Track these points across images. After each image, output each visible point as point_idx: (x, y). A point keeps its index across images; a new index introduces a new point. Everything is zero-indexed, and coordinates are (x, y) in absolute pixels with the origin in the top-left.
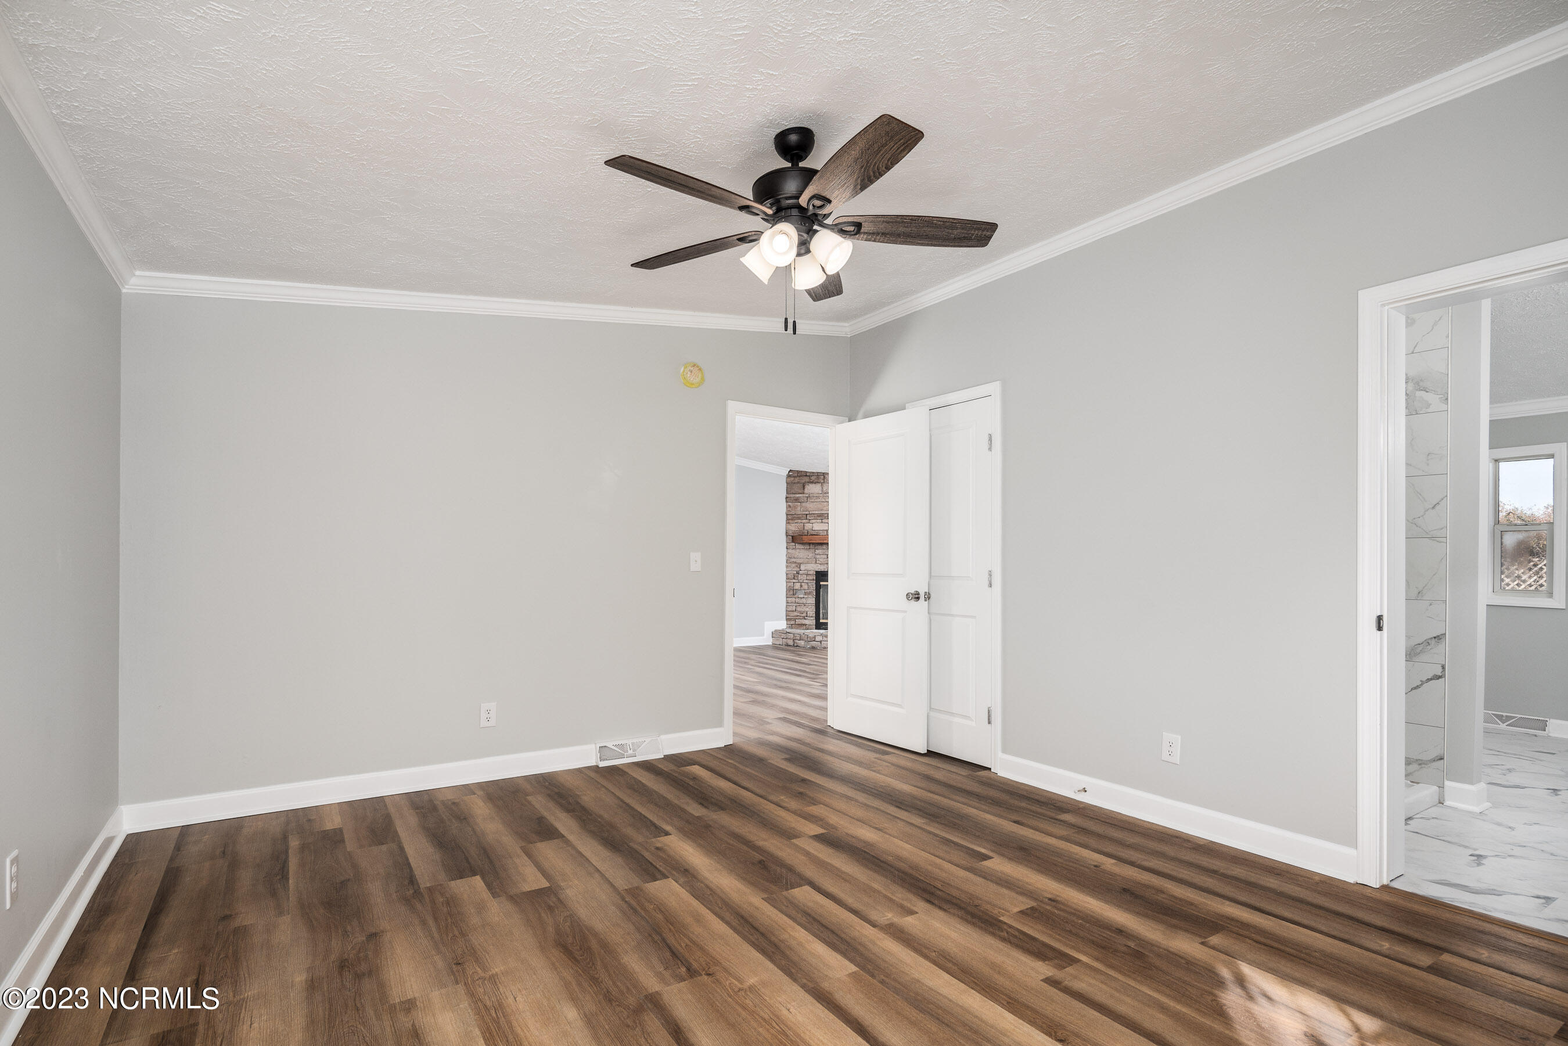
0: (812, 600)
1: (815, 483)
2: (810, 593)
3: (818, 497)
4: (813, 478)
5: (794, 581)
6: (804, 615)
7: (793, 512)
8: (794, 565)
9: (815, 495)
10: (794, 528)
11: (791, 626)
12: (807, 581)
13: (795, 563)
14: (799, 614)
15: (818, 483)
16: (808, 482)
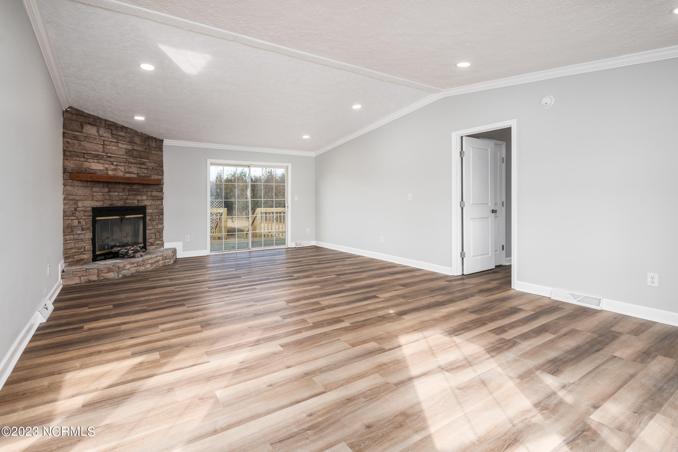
0: (89, 235)
1: (92, 125)
2: (88, 229)
3: (95, 139)
4: (91, 120)
5: (73, 218)
6: (82, 250)
7: (71, 149)
8: (72, 202)
9: (92, 136)
10: (71, 165)
11: (70, 264)
12: (84, 217)
13: (74, 200)
14: (76, 251)
15: (95, 125)
16: (85, 123)
